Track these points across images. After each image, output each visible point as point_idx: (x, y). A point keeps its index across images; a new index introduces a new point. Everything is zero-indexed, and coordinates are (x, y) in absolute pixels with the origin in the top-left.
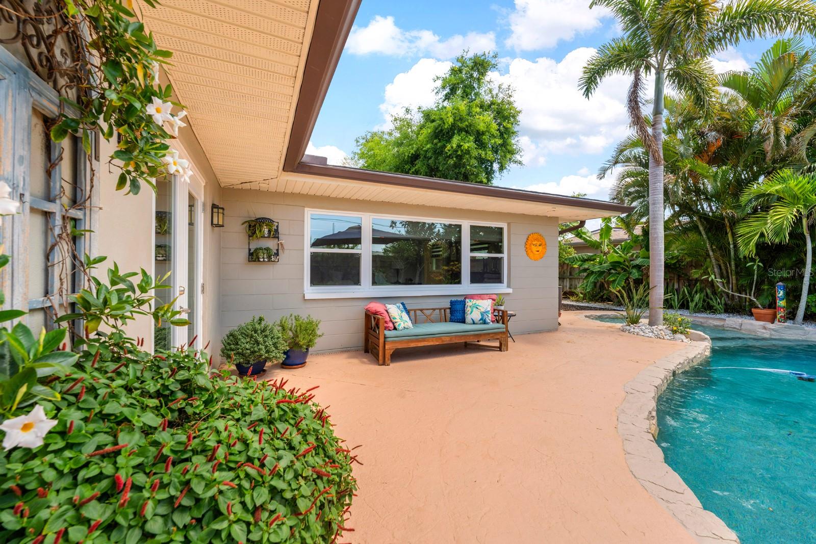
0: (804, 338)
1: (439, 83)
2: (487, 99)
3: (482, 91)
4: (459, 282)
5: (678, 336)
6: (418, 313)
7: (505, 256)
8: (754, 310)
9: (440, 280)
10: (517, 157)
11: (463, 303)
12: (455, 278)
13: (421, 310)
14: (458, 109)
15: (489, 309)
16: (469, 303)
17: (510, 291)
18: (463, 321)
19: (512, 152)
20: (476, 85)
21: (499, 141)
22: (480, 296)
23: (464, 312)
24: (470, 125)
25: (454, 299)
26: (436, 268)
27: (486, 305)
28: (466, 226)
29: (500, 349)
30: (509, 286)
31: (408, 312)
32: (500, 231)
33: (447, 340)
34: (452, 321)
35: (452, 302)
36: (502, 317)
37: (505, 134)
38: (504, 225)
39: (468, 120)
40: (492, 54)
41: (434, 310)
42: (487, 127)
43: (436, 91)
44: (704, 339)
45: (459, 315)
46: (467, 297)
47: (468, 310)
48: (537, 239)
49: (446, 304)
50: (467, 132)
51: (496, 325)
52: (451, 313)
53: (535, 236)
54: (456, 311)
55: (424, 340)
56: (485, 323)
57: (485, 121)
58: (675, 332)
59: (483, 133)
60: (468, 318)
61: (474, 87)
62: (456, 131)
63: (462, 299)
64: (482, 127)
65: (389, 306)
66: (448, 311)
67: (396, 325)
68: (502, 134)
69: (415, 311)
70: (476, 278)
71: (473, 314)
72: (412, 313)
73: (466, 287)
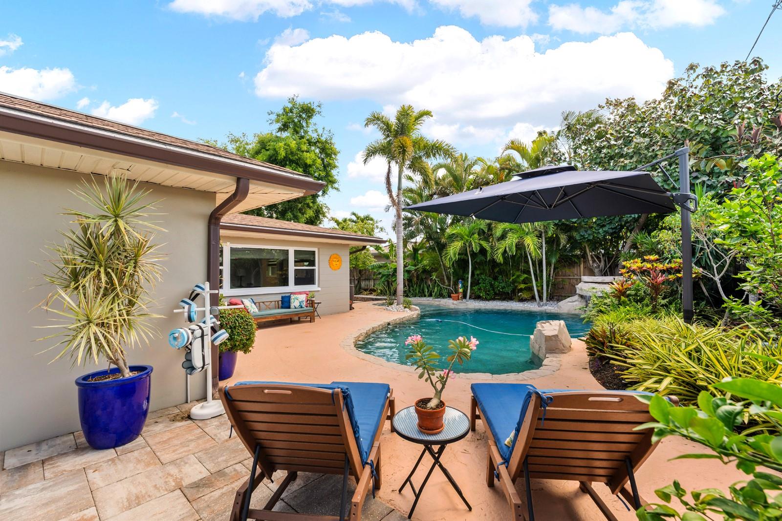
0: (466, 307)
1: (274, 117)
2: (314, 136)
3: (310, 129)
4: (287, 285)
5: (406, 309)
6: (261, 304)
7: (316, 268)
8: (452, 295)
9: (275, 283)
10: (336, 185)
11: (289, 297)
12: (284, 282)
13: (263, 302)
14: (289, 145)
15: (304, 299)
16: (293, 297)
17: (319, 289)
18: (289, 307)
19: (333, 182)
20: (304, 124)
21: (323, 174)
22: (300, 293)
23: (289, 302)
24: (300, 159)
25: (283, 295)
26: (272, 274)
27: (303, 297)
28: (291, 251)
29: (310, 321)
30: (319, 286)
31: (255, 304)
32: (313, 253)
33: (279, 317)
34: (282, 308)
35: (282, 297)
36: (311, 303)
37: (327, 167)
38: (316, 250)
39: (298, 154)
40: (316, 104)
41: (271, 302)
42: (313, 162)
43: (270, 122)
44: (417, 310)
45: (286, 304)
46: (292, 293)
47: (292, 301)
48: (335, 258)
49: (279, 298)
50: (297, 164)
51: (309, 308)
52: (282, 304)
53: (335, 256)
54: (285, 302)
55: (265, 318)
56: (302, 307)
57: (311, 156)
58: (405, 307)
59: (310, 166)
60: (292, 306)
61: (303, 126)
62: (288, 163)
63: (289, 295)
64: (309, 162)
65: (244, 300)
66: (280, 302)
67: (249, 310)
68: (325, 167)
69: (259, 303)
70: (298, 282)
71: (295, 303)
72: (257, 304)
73: (292, 287)
